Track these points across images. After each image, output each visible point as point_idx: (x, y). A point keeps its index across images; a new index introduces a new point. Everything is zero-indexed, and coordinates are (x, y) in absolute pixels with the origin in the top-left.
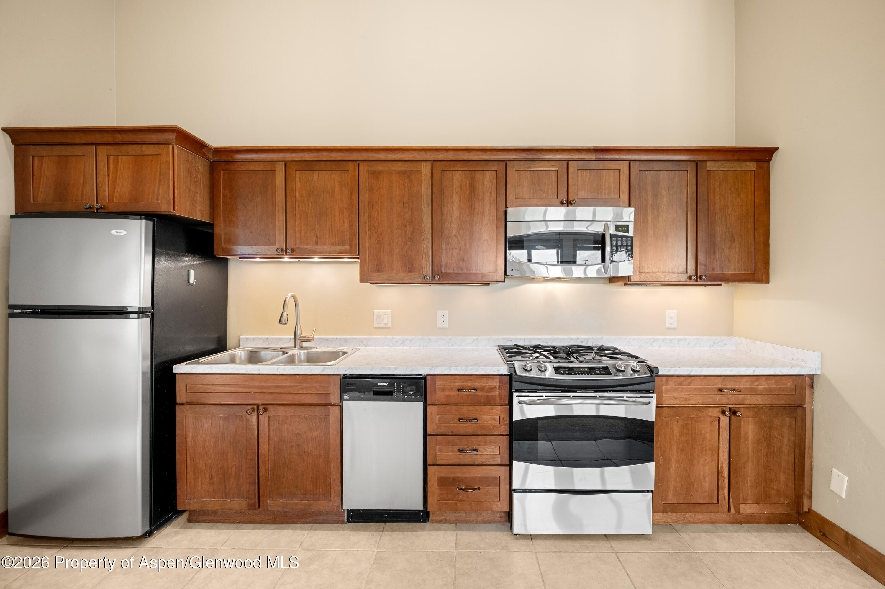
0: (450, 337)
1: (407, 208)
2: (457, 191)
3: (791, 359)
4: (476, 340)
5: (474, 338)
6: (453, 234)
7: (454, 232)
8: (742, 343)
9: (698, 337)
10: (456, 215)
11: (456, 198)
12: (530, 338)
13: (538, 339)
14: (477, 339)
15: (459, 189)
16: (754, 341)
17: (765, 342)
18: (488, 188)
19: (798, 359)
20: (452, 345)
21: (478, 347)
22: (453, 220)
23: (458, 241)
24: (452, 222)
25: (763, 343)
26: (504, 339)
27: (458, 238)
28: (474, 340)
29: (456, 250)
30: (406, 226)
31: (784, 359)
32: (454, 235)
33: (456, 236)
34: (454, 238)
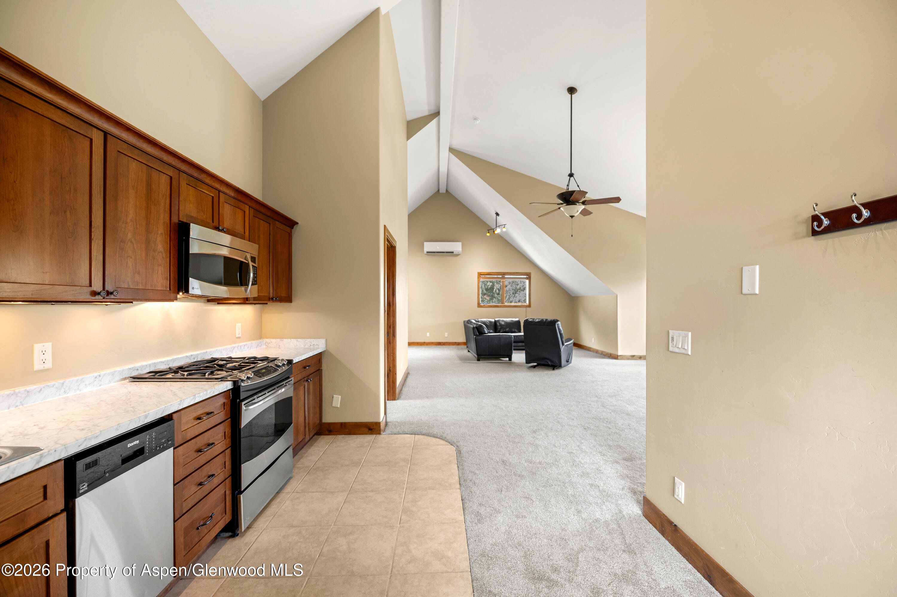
0: (61, 381)
1: (67, 184)
2: (133, 185)
3: (309, 345)
4: (98, 377)
5: (96, 374)
6: (128, 238)
7: (130, 236)
8: (271, 342)
9: (245, 343)
10: (131, 215)
11: (132, 193)
12: (155, 363)
13: (161, 362)
14: (100, 376)
15: (135, 183)
16: (282, 339)
17: (290, 339)
18: (163, 193)
19: (314, 345)
20: (65, 392)
21: (100, 386)
22: (129, 221)
23: (134, 248)
24: (126, 223)
25: (289, 339)
26: (130, 369)
27: (133, 244)
28: (96, 377)
29: (131, 260)
30: (65, 212)
31: (305, 346)
32: (129, 240)
33: (131, 242)
34: (129, 243)
